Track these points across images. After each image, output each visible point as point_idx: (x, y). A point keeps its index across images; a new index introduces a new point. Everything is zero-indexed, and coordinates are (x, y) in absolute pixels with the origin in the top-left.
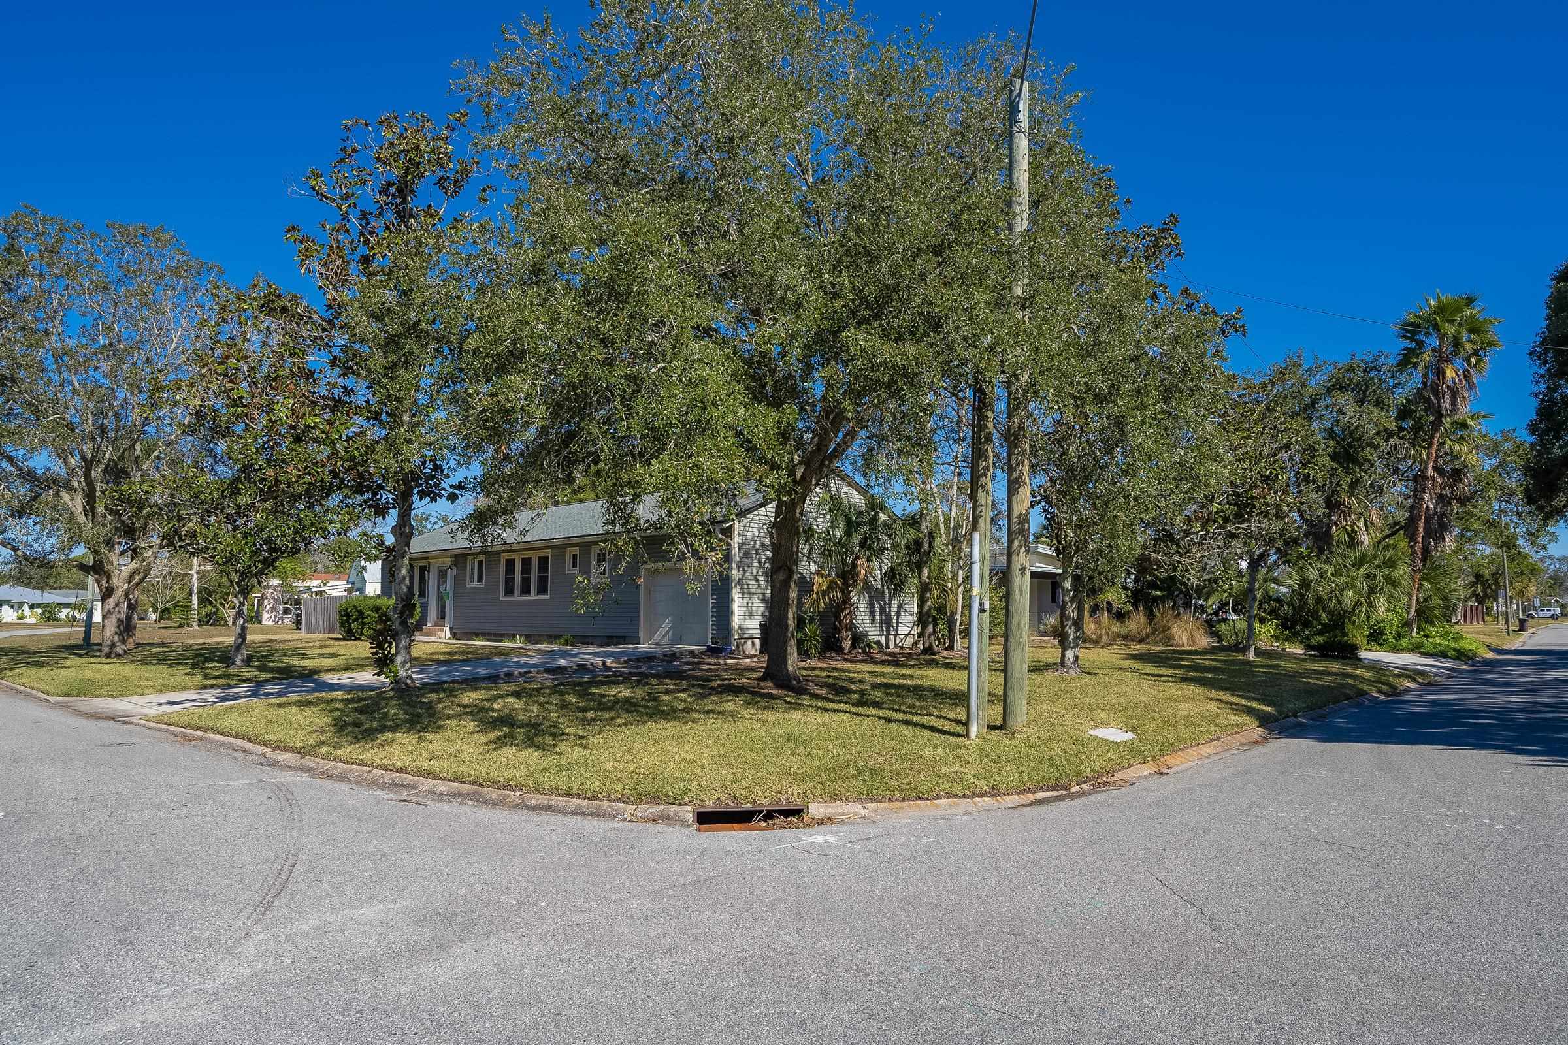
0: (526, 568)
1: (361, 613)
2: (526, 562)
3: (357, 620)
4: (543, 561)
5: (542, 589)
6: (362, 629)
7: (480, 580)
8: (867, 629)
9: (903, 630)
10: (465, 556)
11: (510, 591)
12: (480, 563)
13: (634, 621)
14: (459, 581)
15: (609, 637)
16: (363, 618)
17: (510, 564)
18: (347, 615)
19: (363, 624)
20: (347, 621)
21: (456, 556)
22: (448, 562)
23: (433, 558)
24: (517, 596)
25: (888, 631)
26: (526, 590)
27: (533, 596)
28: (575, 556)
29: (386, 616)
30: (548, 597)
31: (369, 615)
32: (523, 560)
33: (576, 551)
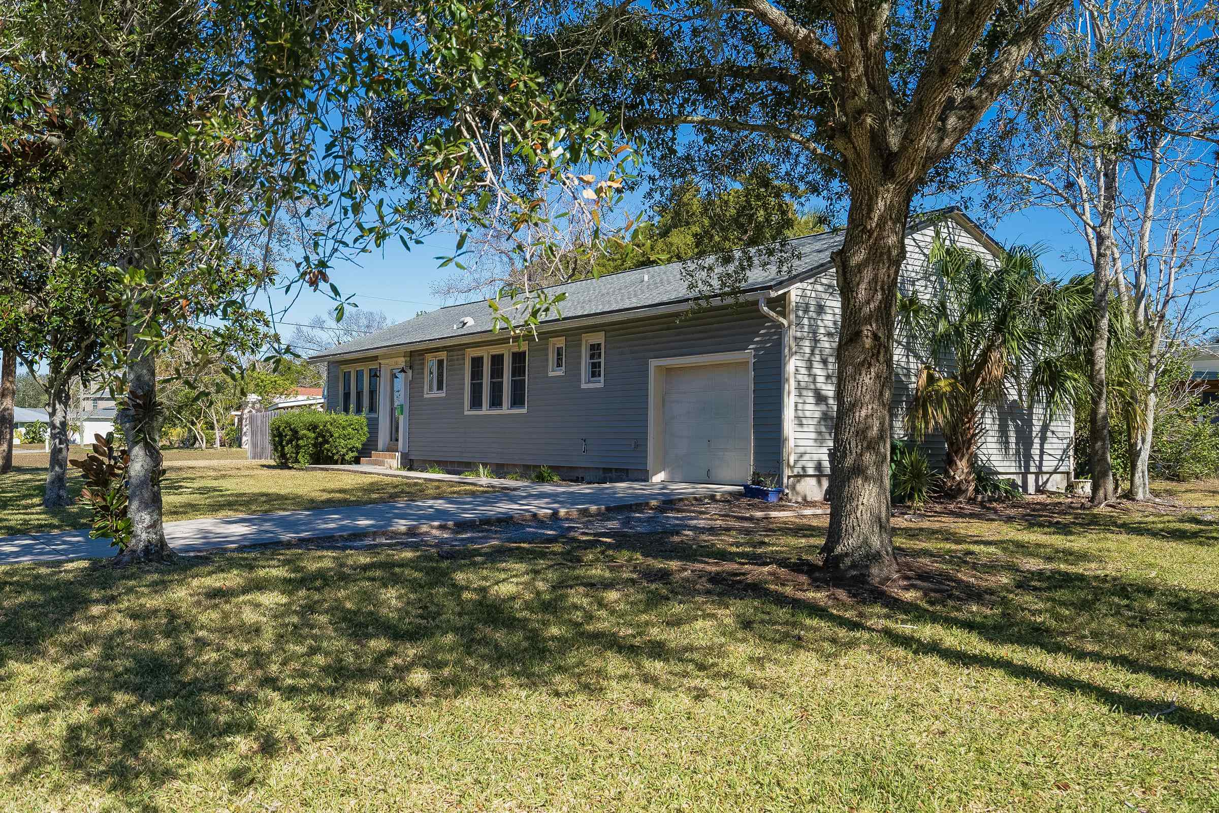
0: (497, 371)
1: (295, 432)
2: (497, 360)
3: (290, 441)
4: (519, 358)
5: (518, 400)
6: (297, 453)
7: (440, 387)
8: (995, 463)
9: (1049, 464)
10: (422, 353)
11: (476, 402)
12: (440, 363)
13: (640, 445)
14: (414, 387)
15: (605, 470)
16: (298, 439)
17: (477, 362)
18: (280, 435)
19: (298, 447)
20: (281, 443)
21: (412, 354)
22: (401, 362)
23: (386, 356)
24: (485, 410)
25: (1027, 467)
26: (496, 402)
27: (506, 409)
28: (559, 350)
29: (324, 437)
30: (524, 411)
31: (305, 435)
32: (493, 357)
33: (560, 342)
